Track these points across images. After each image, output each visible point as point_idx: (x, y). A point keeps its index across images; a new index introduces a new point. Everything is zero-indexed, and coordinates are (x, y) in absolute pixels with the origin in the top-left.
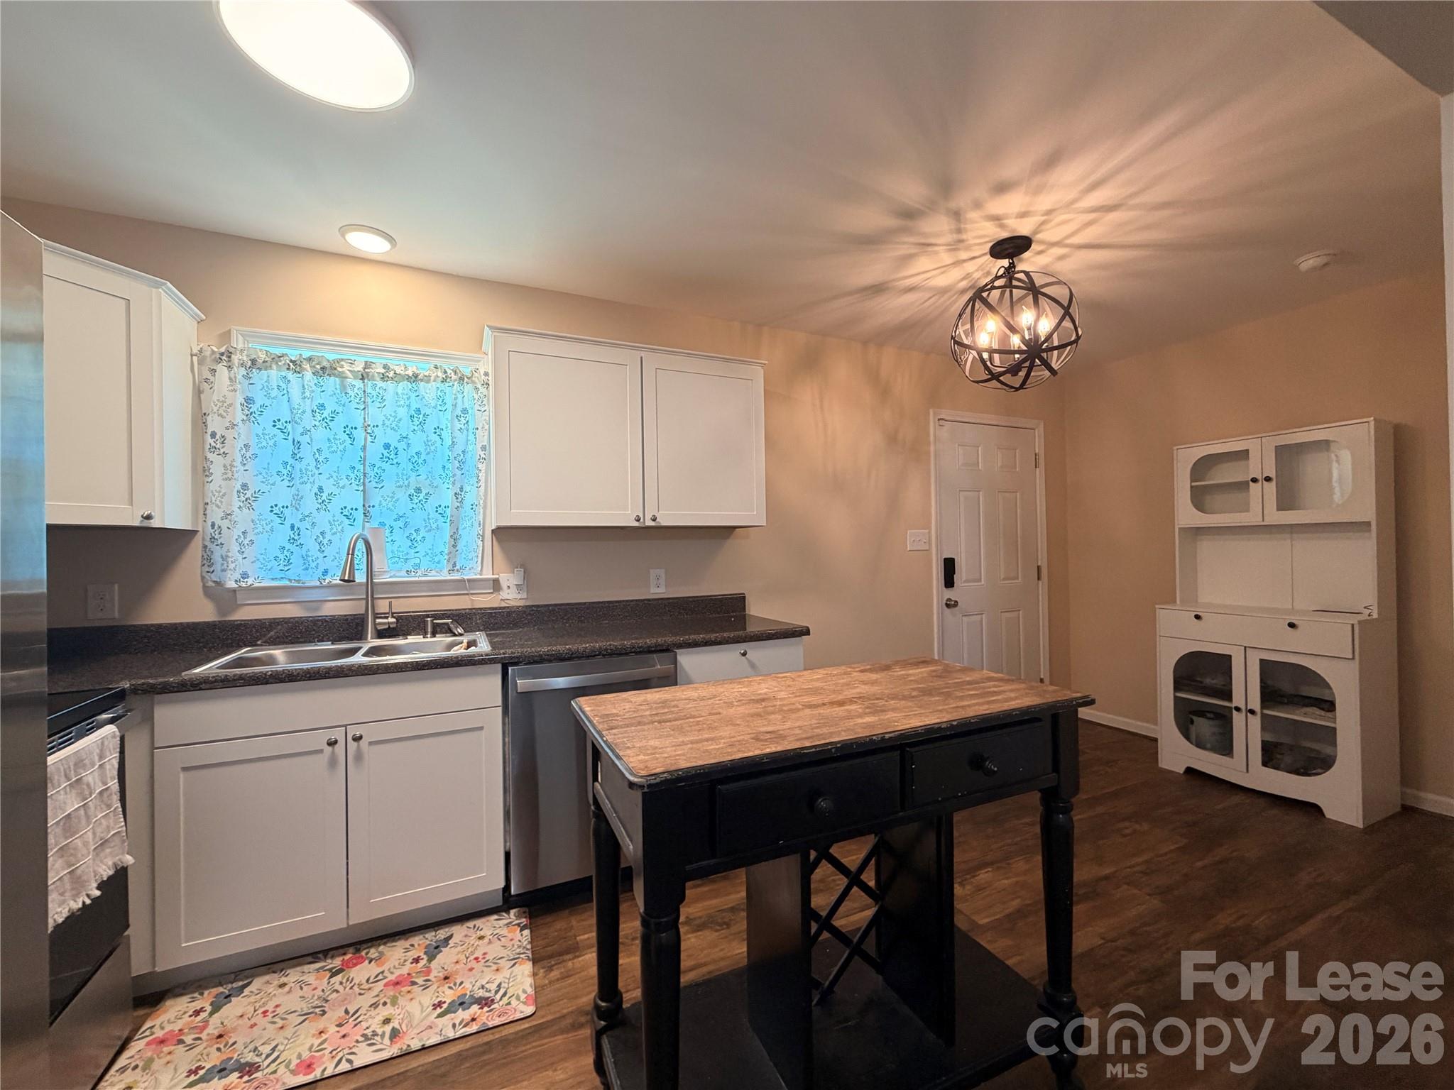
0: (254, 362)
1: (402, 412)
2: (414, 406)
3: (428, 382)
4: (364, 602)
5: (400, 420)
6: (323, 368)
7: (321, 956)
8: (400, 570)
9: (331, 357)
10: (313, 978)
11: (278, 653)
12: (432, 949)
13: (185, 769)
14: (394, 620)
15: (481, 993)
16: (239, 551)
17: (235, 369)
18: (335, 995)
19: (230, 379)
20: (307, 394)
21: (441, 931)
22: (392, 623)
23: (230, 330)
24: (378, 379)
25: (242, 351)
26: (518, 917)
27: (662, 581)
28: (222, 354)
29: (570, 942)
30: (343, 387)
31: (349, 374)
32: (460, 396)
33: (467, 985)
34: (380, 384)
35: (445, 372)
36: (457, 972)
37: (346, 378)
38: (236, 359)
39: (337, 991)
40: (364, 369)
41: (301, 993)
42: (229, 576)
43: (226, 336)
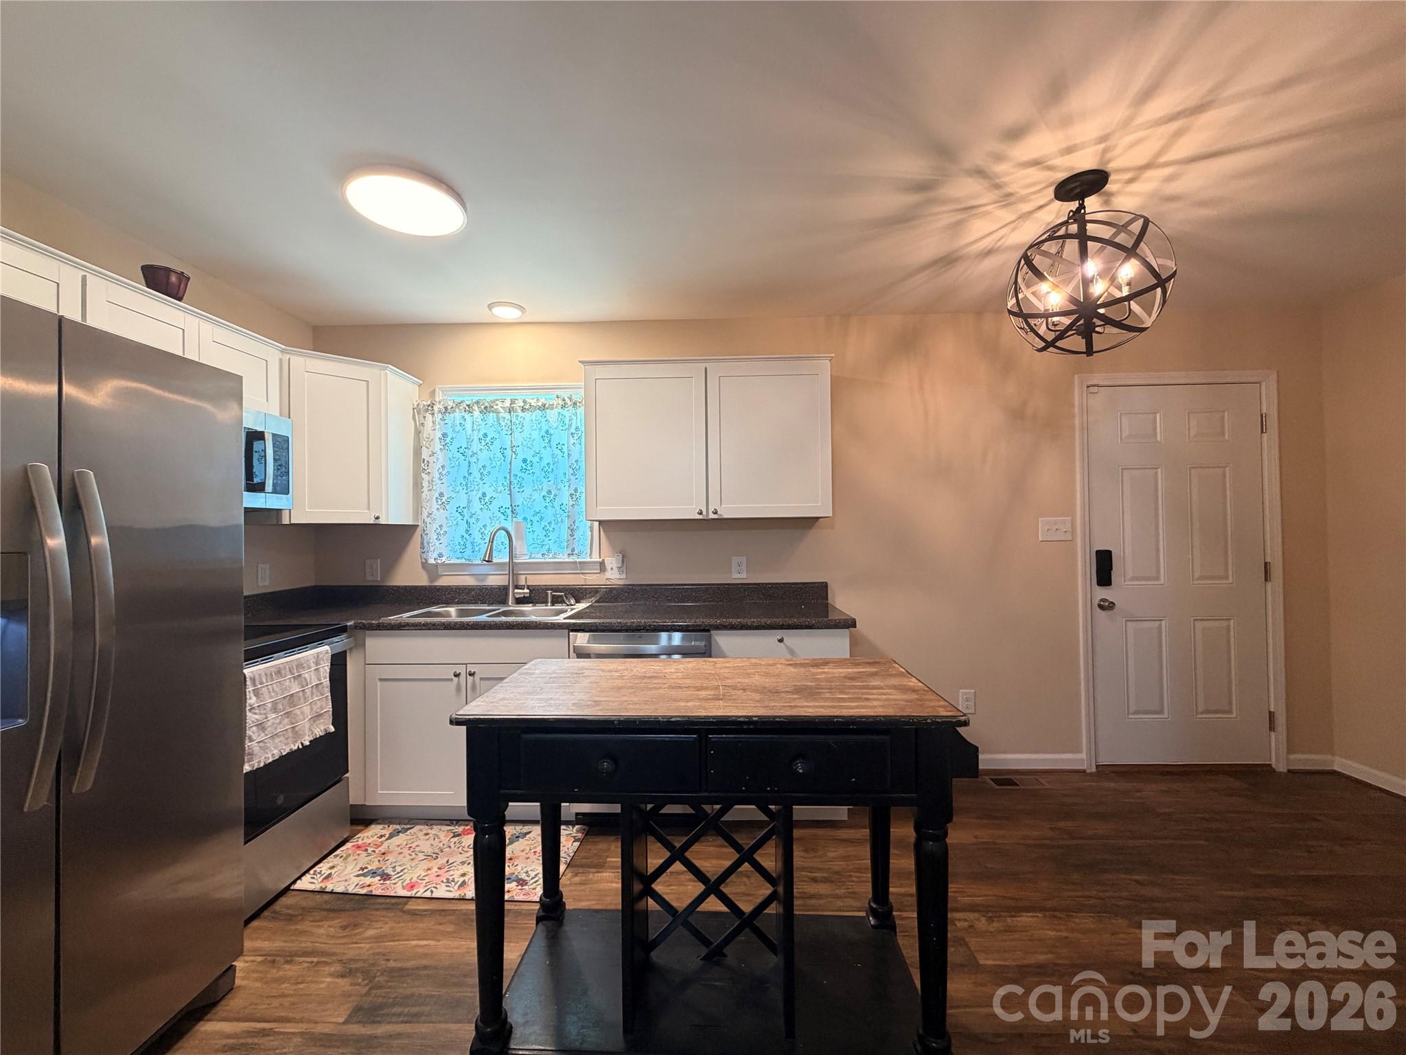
0: (446, 408)
1: (535, 435)
2: (545, 428)
3: (552, 409)
4: (508, 576)
5: (534, 440)
6: (486, 408)
7: (454, 822)
8: (538, 553)
9: (489, 398)
10: (443, 835)
11: (452, 610)
12: (515, 836)
13: (381, 680)
14: (528, 591)
15: (523, 876)
16: (437, 539)
17: (436, 415)
18: (448, 849)
19: (433, 422)
20: (475, 427)
21: (526, 827)
22: (526, 593)
23: (435, 389)
24: (520, 411)
25: (440, 402)
26: (578, 831)
27: (744, 567)
28: (429, 406)
29: (600, 860)
30: (498, 419)
31: (502, 410)
32: (574, 418)
33: (519, 868)
34: (521, 414)
35: (564, 400)
36: (517, 857)
37: (499, 413)
38: (436, 408)
39: (450, 847)
40: (511, 404)
41: (432, 842)
42: (430, 555)
43: (433, 393)
